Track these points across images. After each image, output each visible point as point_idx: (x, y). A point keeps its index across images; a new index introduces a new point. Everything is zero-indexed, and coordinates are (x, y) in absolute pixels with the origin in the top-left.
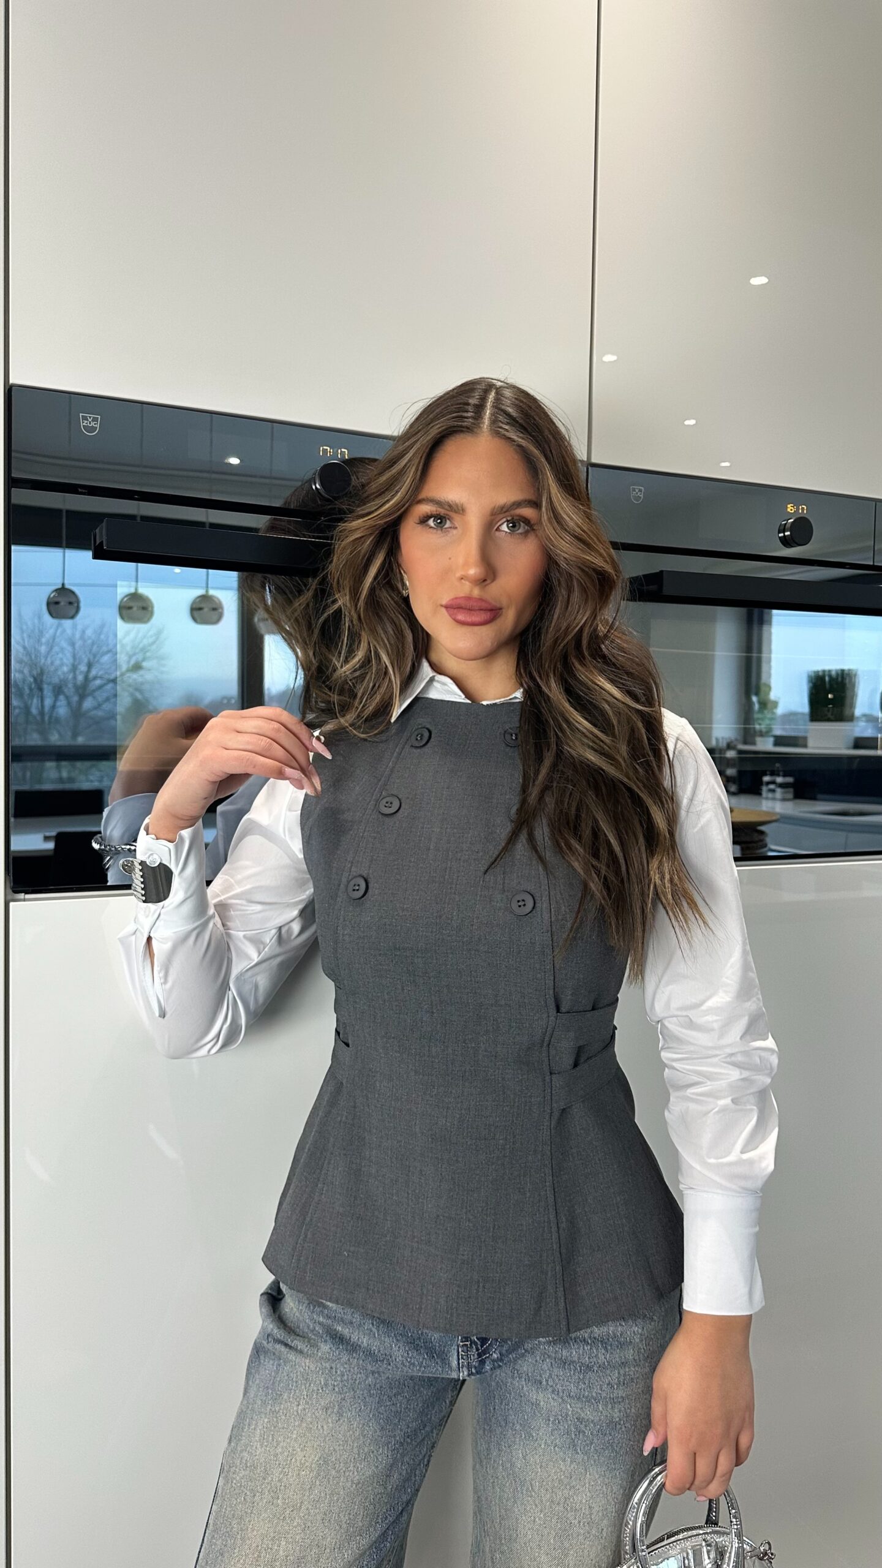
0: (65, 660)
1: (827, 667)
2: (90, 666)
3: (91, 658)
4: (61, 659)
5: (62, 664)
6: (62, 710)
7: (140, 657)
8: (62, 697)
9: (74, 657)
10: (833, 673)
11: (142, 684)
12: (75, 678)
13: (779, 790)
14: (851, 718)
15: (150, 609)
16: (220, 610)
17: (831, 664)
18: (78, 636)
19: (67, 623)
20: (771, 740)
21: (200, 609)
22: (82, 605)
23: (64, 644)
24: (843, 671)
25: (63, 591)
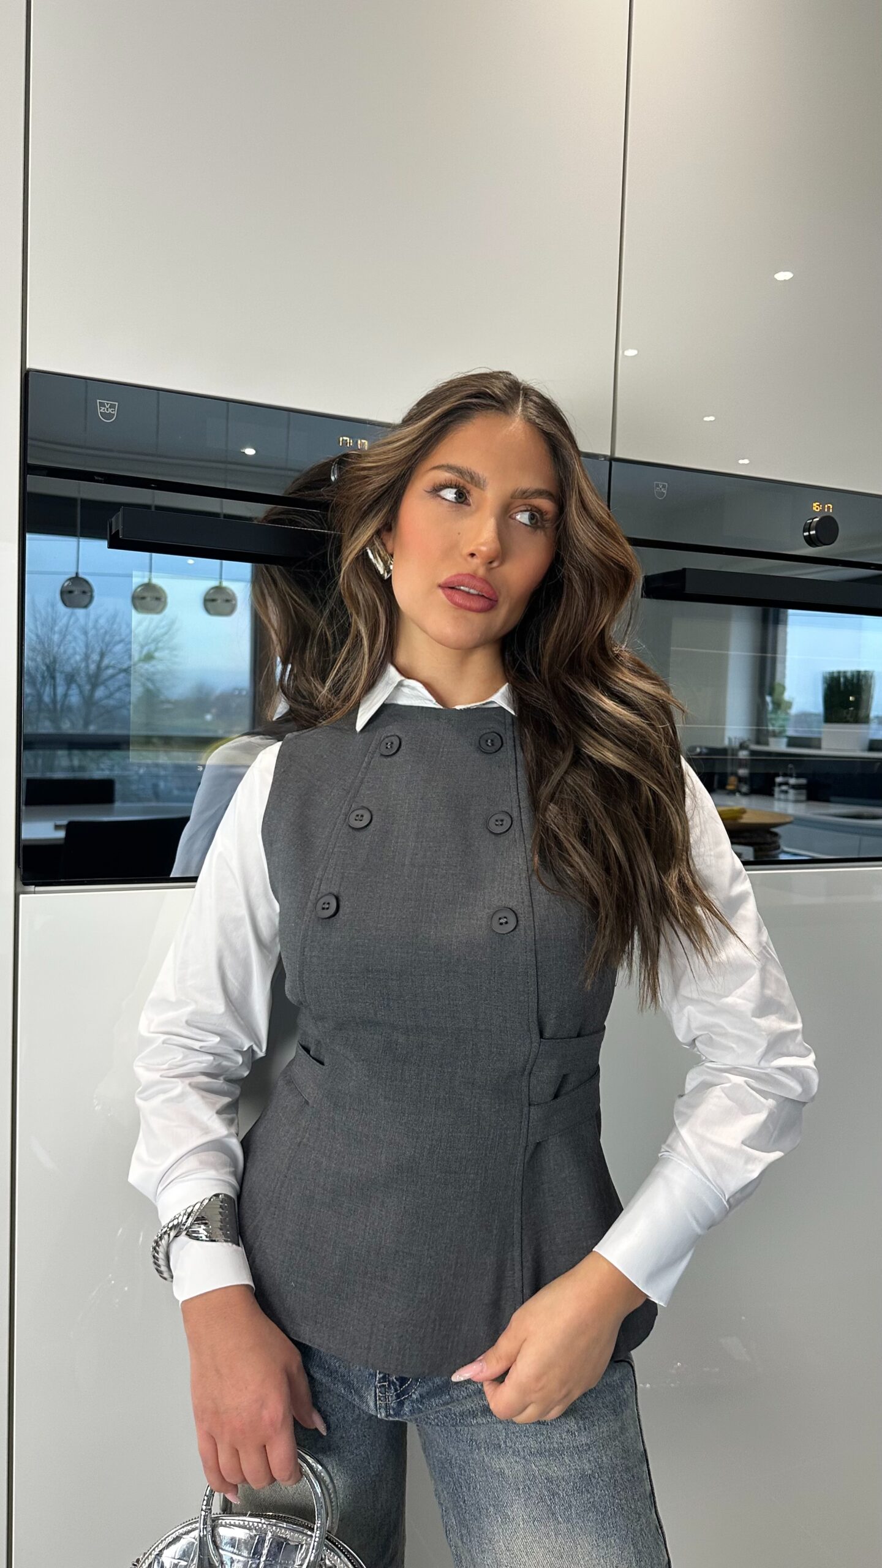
0: (78, 649)
1: (842, 668)
2: (102, 655)
3: (104, 647)
4: (74, 648)
5: (75, 653)
6: (75, 699)
7: (152, 647)
8: (74, 686)
9: (87, 646)
10: (849, 675)
11: (154, 674)
12: (87, 666)
13: (792, 792)
14: (866, 720)
15: (163, 600)
16: (234, 602)
17: (847, 665)
18: (90, 624)
19: (80, 612)
20: (785, 740)
21: (213, 600)
22: (96, 594)
23: (77, 633)
24: (859, 672)
25: (77, 580)
